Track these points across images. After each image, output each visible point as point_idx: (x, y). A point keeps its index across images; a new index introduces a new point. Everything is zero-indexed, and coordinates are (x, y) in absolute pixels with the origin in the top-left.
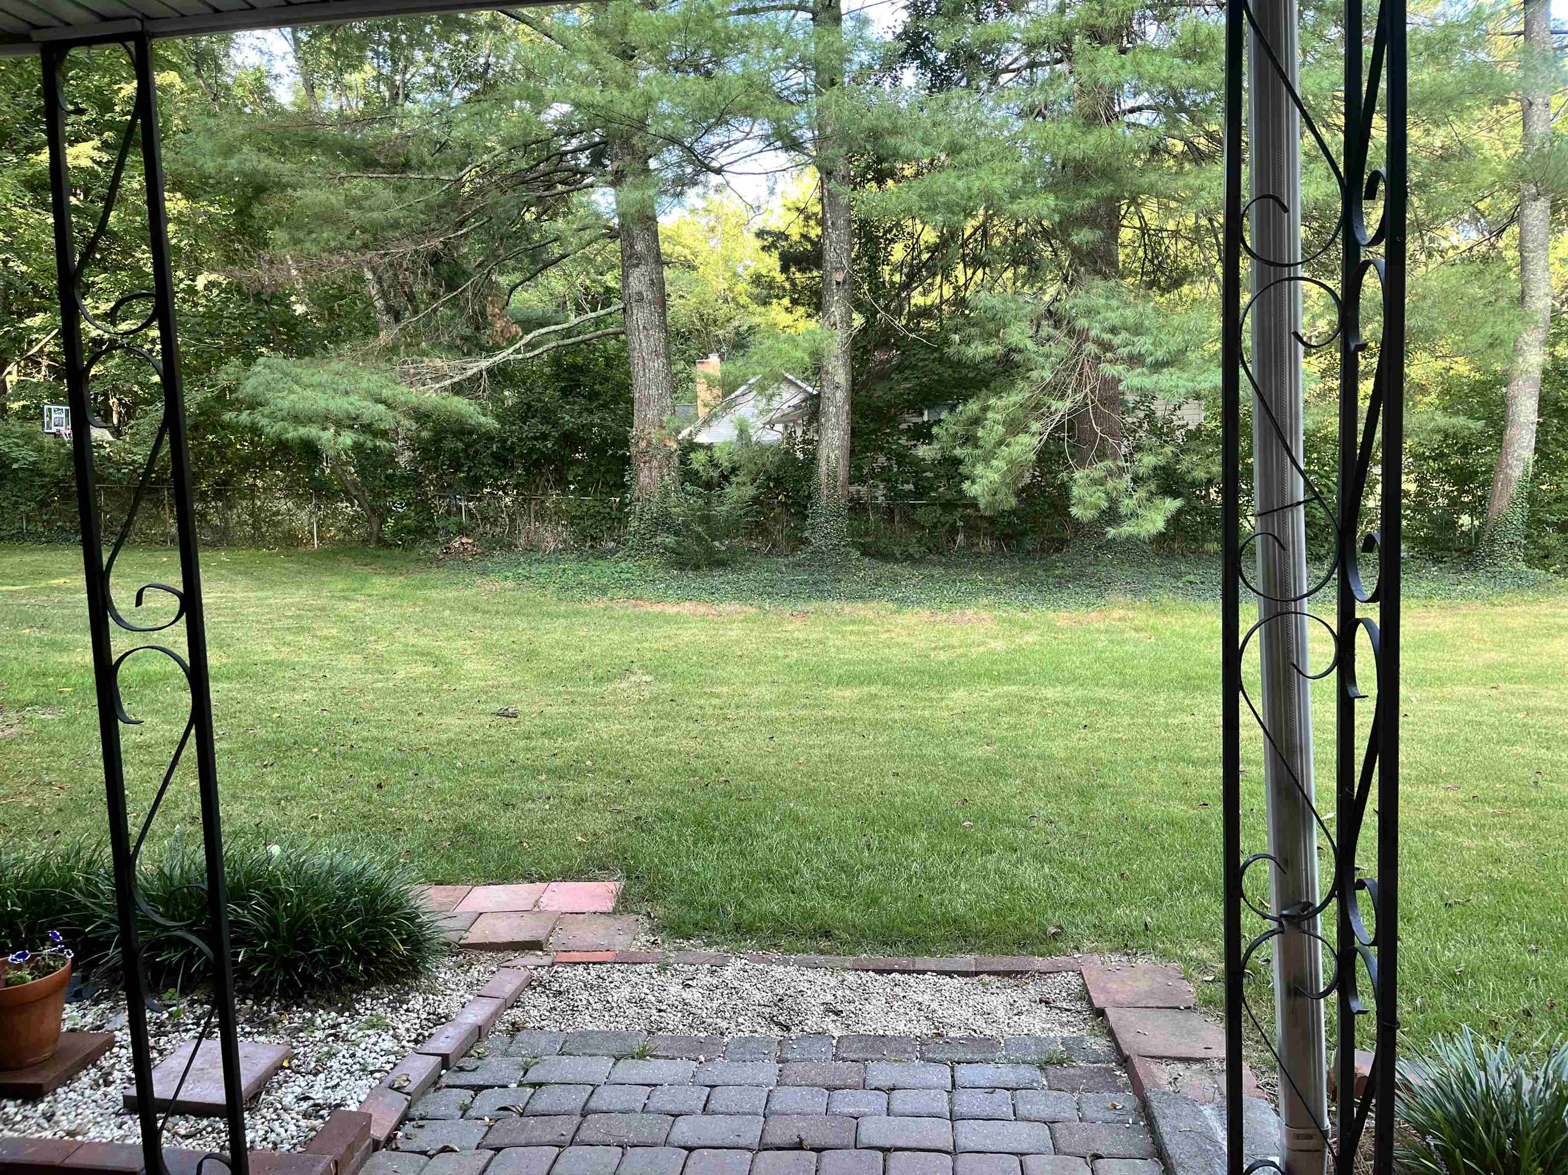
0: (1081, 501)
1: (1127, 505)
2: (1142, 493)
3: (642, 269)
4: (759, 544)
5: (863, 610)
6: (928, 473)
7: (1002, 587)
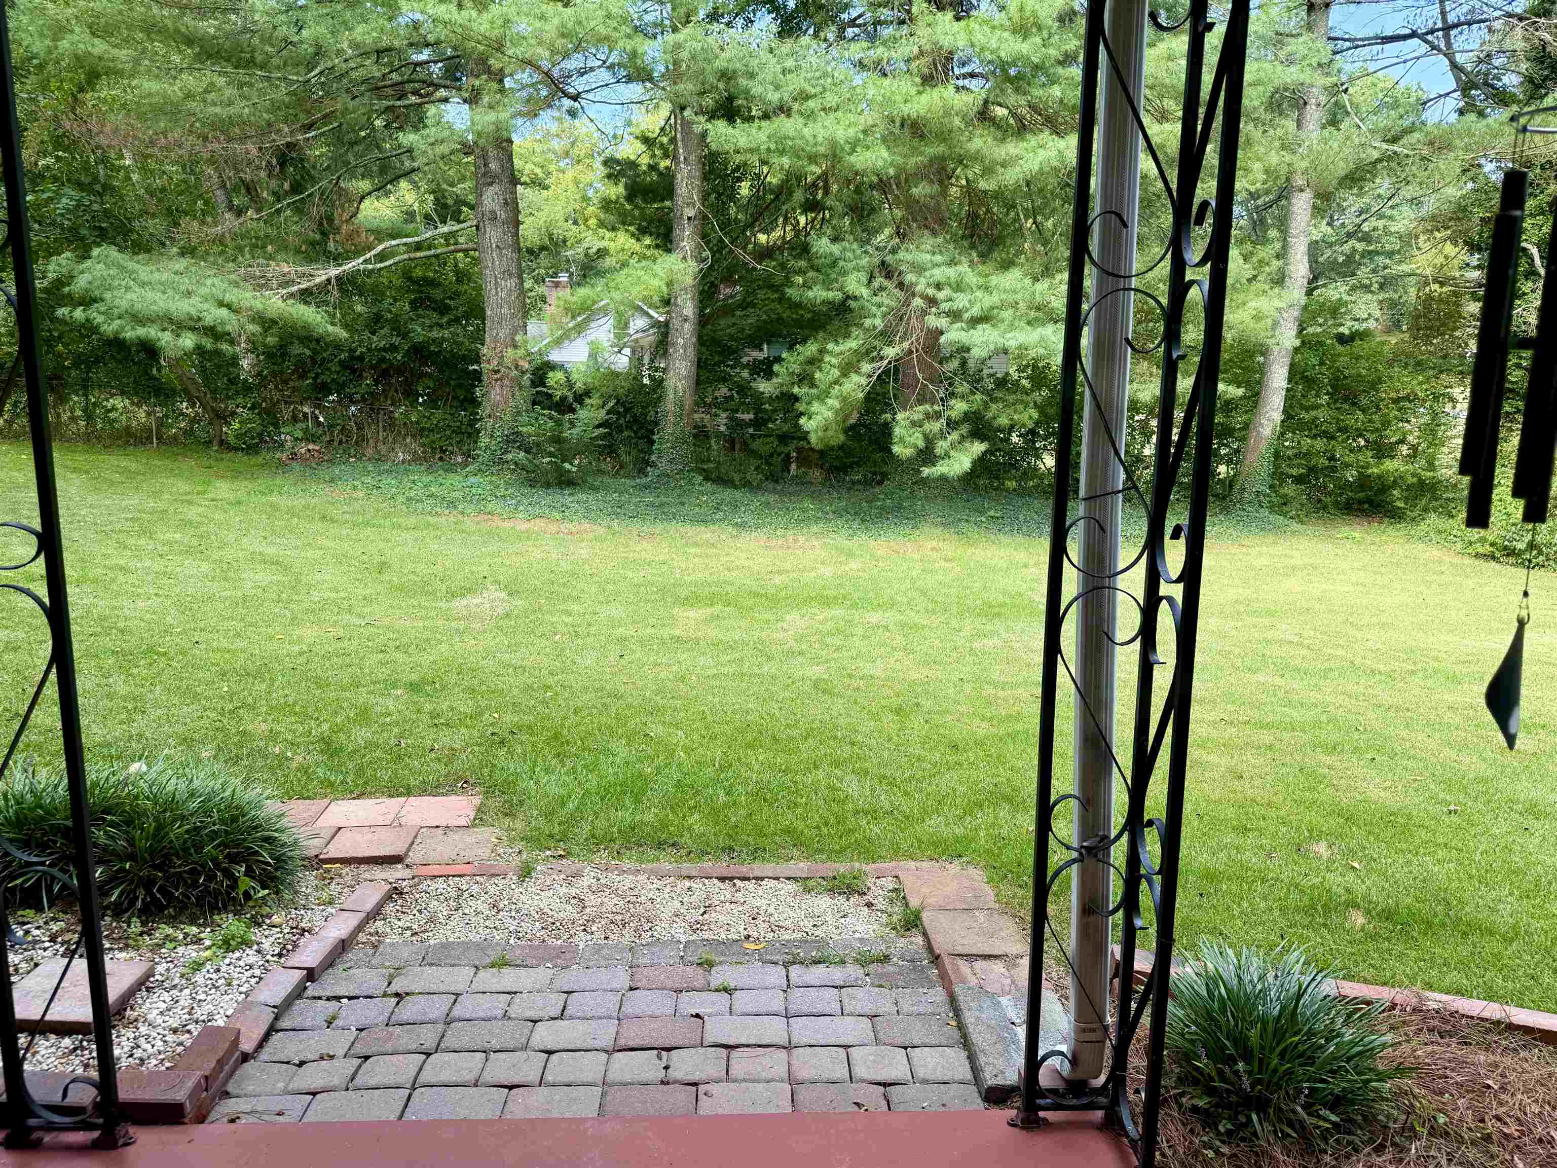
0: (902, 440)
1: (941, 446)
2: (955, 436)
3: (495, 188)
4: (607, 464)
5: (705, 533)
6: (767, 406)
7: (831, 516)
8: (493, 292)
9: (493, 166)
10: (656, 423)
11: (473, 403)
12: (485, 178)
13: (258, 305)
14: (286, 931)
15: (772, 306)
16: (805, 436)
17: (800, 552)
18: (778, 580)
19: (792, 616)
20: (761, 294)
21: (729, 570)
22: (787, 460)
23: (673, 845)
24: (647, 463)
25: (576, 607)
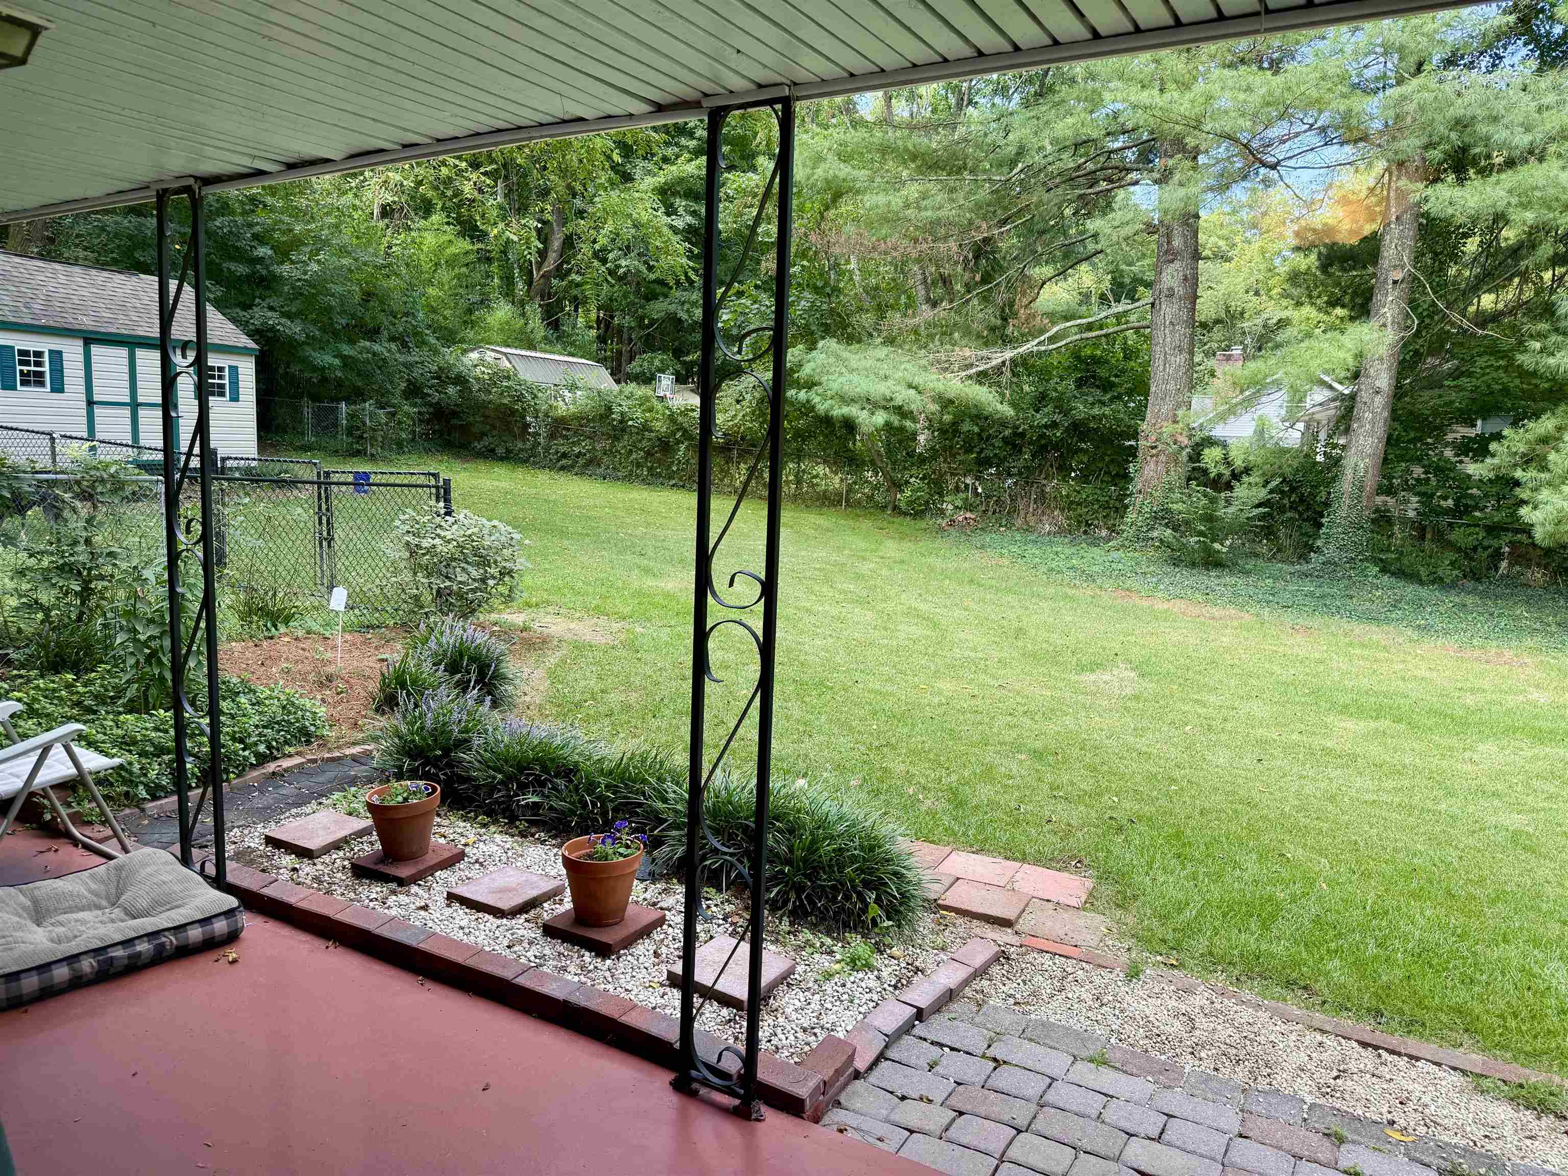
3: (1177, 264)
4: (1264, 547)
5: (1375, 633)
6: (1474, 491)
7: (1554, 628)
8: (1161, 368)
9: (1177, 242)
10: (1327, 504)
11: (1126, 477)
12: (1169, 255)
13: (940, 387)
14: (903, 965)
15: (1495, 375)
16: (1527, 530)
17: (1504, 670)
18: (1470, 700)
19: (1488, 748)
20: (1481, 362)
21: (1403, 679)
22: (1497, 556)
23: (1305, 988)
24: (1311, 549)
25: (1212, 699)
